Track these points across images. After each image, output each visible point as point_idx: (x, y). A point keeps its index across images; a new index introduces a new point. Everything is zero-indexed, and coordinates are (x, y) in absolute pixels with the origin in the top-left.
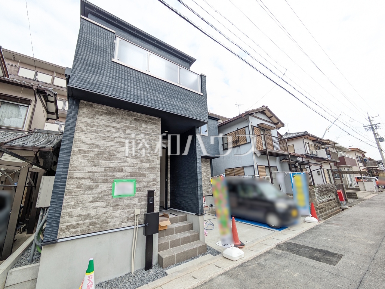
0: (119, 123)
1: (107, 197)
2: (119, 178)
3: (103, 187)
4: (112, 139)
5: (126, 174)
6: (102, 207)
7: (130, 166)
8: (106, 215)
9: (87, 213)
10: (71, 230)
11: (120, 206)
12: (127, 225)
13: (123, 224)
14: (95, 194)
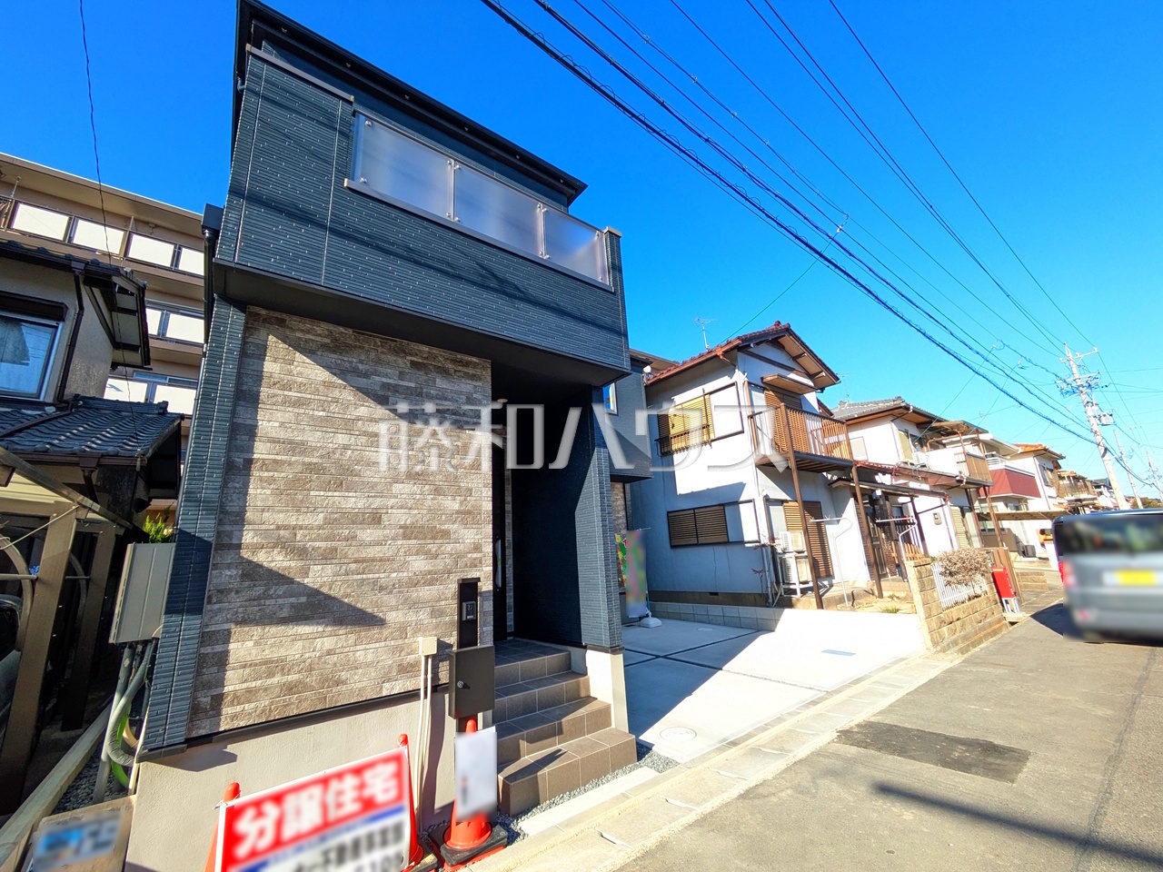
0: (366, 375)
1: (335, 605)
2: (370, 544)
4: (348, 426)
5: (391, 532)
7: (402, 507)
8: (334, 658)
9: (275, 655)
10: (227, 710)
11: (375, 631)
12: (397, 687)
13: (387, 685)
14: (300, 595)
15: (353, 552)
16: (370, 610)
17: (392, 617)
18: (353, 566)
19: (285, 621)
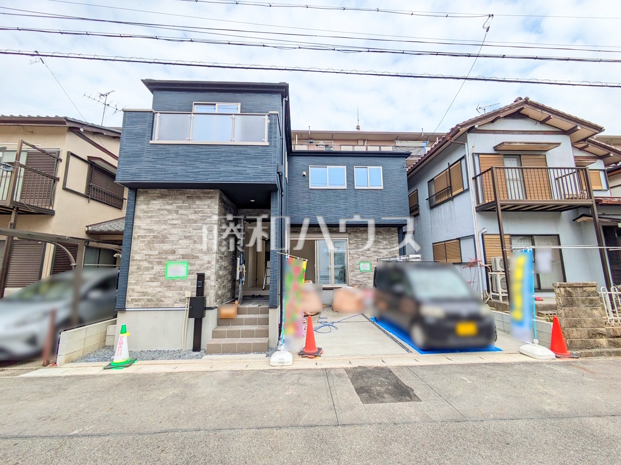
0: (171, 204)
1: (161, 278)
2: (172, 260)
3: (157, 268)
4: (165, 223)
5: (178, 257)
6: (157, 286)
7: (182, 248)
8: (160, 294)
10: (134, 303)
12: (179, 306)
13: (175, 304)
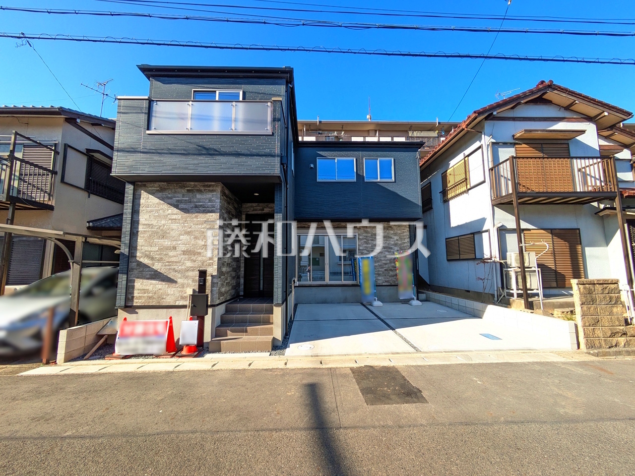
0: (171, 198)
1: (162, 275)
2: (172, 256)
3: (158, 264)
4: (165, 218)
5: (179, 253)
6: (158, 283)
7: (183, 244)
9: (145, 288)
10: (135, 301)
11: (174, 284)
12: (181, 303)
13: (177, 302)
14: (152, 271)
15: (167, 259)
16: (172, 278)
17: (179, 281)
18: (167, 264)
19: (148, 279)
